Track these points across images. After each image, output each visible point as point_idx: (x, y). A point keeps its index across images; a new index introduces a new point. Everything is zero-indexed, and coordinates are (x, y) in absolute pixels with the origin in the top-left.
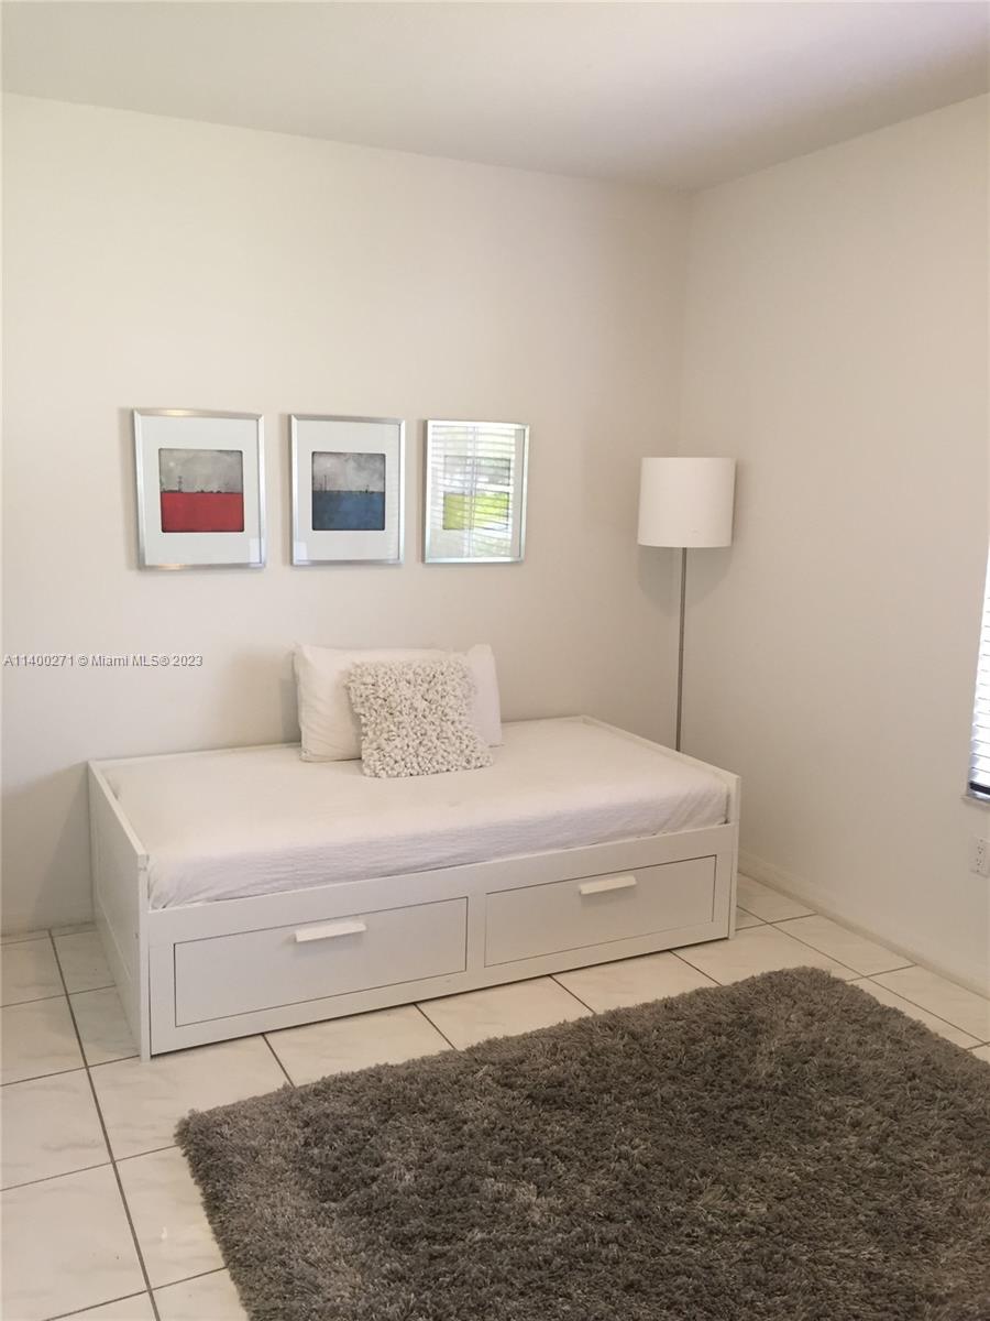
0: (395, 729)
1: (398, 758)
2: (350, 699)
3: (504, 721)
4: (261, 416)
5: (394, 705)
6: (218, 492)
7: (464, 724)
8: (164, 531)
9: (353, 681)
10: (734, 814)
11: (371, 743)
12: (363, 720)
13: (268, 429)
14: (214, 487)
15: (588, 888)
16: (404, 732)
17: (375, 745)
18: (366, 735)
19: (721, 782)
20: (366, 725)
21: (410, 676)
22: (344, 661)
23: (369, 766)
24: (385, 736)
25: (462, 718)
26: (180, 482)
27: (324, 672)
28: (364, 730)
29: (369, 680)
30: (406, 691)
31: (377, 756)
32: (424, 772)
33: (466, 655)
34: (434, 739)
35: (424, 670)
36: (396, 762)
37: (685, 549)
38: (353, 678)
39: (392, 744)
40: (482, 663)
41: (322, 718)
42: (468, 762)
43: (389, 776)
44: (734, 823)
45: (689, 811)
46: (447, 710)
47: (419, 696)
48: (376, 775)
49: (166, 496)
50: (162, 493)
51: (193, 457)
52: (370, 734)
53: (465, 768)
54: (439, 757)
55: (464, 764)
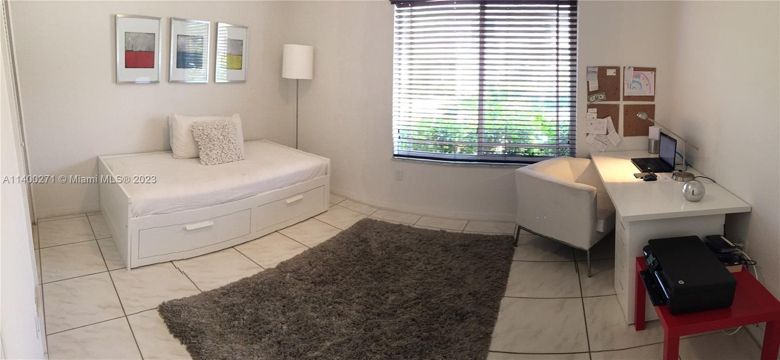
0: (212, 147)
1: (215, 158)
2: (193, 135)
3: (245, 141)
4: (160, 18)
5: (211, 138)
6: (145, 51)
7: (237, 144)
8: (126, 67)
9: (195, 128)
10: (329, 171)
11: (203, 152)
12: (199, 144)
13: (164, 23)
14: (144, 49)
15: (289, 201)
16: (216, 148)
17: (205, 153)
18: (201, 149)
19: (326, 161)
20: (200, 145)
21: (216, 126)
22: (190, 121)
23: (203, 161)
24: (209, 149)
25: (236, 141)
26: (132, 47)
27: (182, 126)
28: (200, 147)
29: (201, 128)
30: (215, 132)
31: (206, 157)
32: (224, 162)
33: (232, 118)
34: (227, 150)
35: (220, 124)
36: (214, 159)
37: (298, 80)
38: (194, 127)
39: (212, 153)
40: (237, 120)
41: (182, 143)
42: (239, 158)
43: (212, 165)
44: (329, 175)
45: (316, 171)
46: (231, 139)
47: (220, 134)
48: (207, 165)
49: (127, 52)
50: (125, 51)
51: (139, 35)
52: (203, 149)
53: (238, 160)
54: (229, 156)
55: (238, 159)
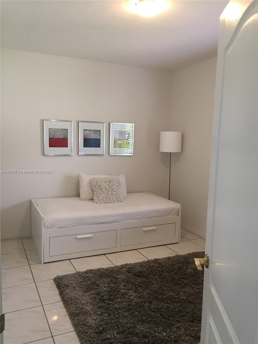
0: (101, 193)
1: (102, 199)
2: (91, 186)
4: (72, 121)
5: (101, 187)
6: (62, 138)
7: (117, 192)
8: (49, 147)
9: (92, 182)
10: (180, 213)
11: (96, 195)
12: (94, 190)
13: (74, 124)
14: (61, 137)
15: (145, 229)
16: (103, 193)
17: (97, 196)
18: (95, 194)
19: (178, 206)
20: (95, 192)
21: (105, 181)
22: (90, 177)
23: (95, 201)
24: (99, 194)
25: (117, 190)
26: (53, 136)
27: (85, 180)
28: (94, 193)
29: (96, 181)
30: (104, 184)
31: (97, 199)
32: (107, 203)
33: (119, 176)
34: (110, 195)
35: (108, 179)
36: (101, 200)
37: (171, 153)
38: (92, 181)
39: (100, 196)
40: (122, 179)
41: (85, 190)
42: (118, 201)
43: (100, 203)
44: (180, 216)
45: (169, 212)
46: (114, 189)
47: (107, 185)
48: (97, 203)
49: (50, 139)
50: (49, 138)
51: (56, 130)
52: (96, 194)
53: (117, 202)
54: (111, 199)
55: (117, 201)
